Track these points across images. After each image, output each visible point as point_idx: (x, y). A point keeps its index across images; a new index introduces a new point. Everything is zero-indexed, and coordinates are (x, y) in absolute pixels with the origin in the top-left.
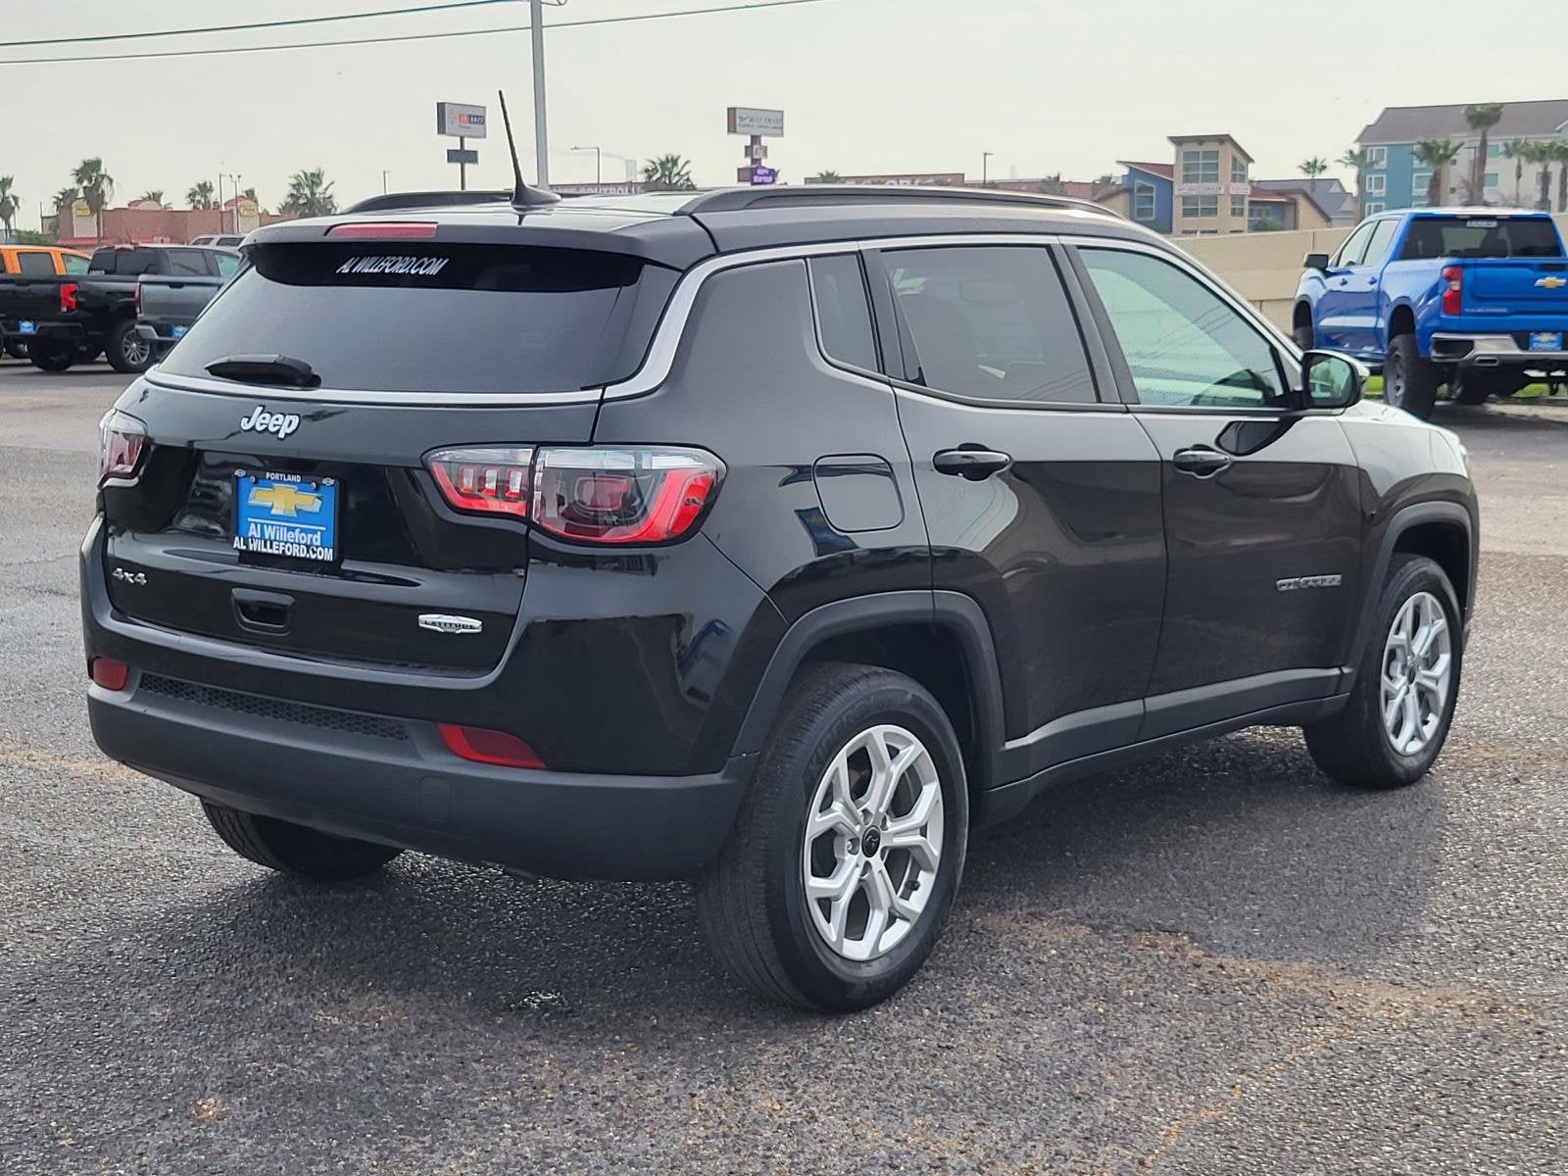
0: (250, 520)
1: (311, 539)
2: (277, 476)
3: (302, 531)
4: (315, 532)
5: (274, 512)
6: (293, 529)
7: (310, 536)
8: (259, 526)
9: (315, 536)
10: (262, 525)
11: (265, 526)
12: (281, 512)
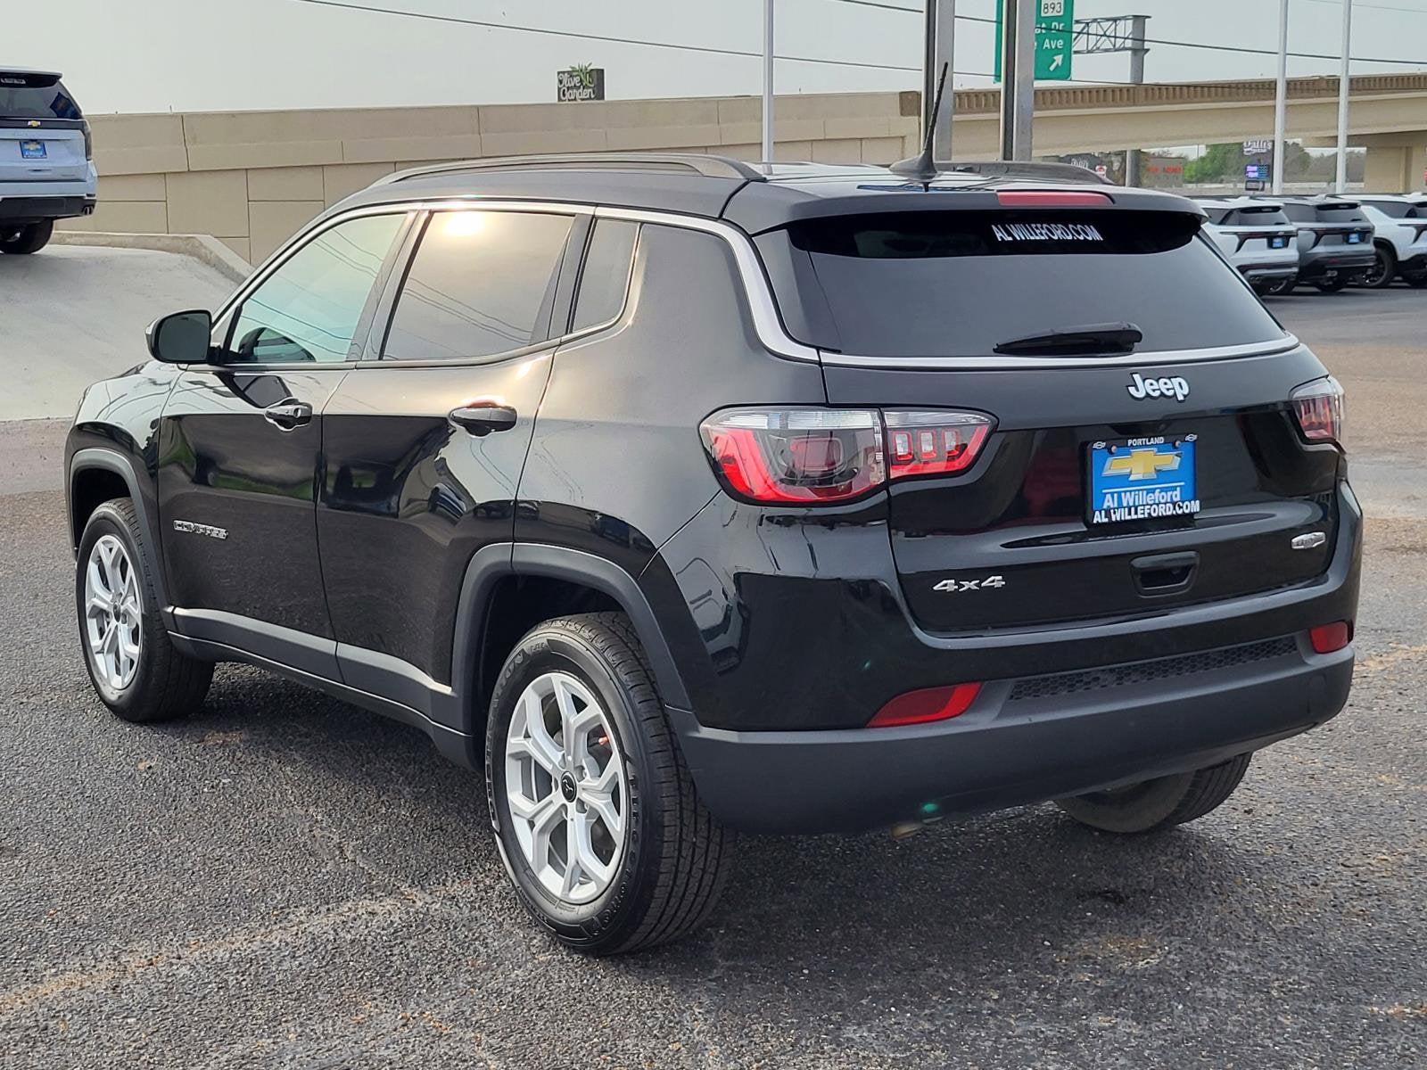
0: (1104, 491)
1: (1171, 496)
2: (1139, 441)
3: (1162, 490)
4: (1174, 489)
5: (1131, 478)
6: (1153, 491)
7: (1169, 493)
8: (1116, 495)
9: (1175, 493)
10: (1119, 493)
11: (1123, 494)
12: (1140, 477)
